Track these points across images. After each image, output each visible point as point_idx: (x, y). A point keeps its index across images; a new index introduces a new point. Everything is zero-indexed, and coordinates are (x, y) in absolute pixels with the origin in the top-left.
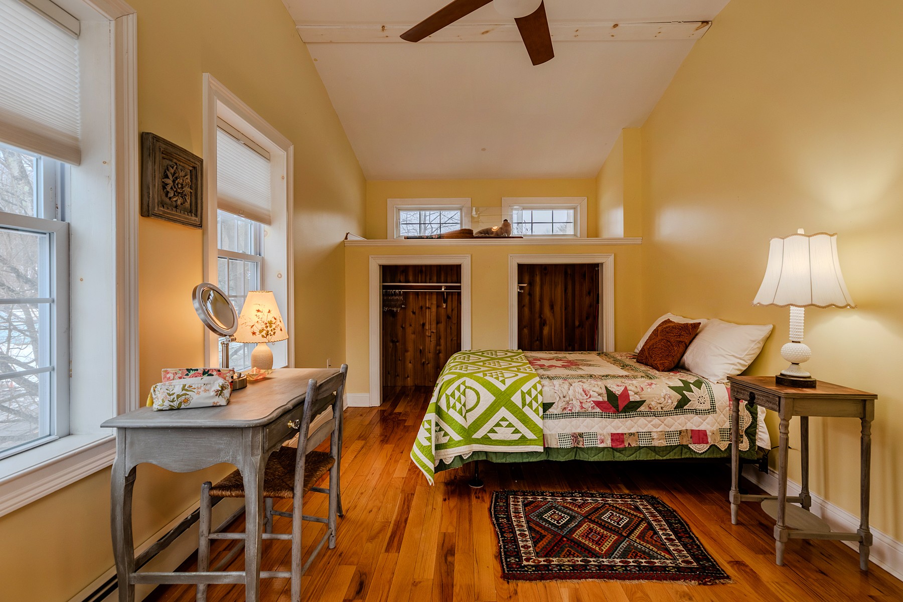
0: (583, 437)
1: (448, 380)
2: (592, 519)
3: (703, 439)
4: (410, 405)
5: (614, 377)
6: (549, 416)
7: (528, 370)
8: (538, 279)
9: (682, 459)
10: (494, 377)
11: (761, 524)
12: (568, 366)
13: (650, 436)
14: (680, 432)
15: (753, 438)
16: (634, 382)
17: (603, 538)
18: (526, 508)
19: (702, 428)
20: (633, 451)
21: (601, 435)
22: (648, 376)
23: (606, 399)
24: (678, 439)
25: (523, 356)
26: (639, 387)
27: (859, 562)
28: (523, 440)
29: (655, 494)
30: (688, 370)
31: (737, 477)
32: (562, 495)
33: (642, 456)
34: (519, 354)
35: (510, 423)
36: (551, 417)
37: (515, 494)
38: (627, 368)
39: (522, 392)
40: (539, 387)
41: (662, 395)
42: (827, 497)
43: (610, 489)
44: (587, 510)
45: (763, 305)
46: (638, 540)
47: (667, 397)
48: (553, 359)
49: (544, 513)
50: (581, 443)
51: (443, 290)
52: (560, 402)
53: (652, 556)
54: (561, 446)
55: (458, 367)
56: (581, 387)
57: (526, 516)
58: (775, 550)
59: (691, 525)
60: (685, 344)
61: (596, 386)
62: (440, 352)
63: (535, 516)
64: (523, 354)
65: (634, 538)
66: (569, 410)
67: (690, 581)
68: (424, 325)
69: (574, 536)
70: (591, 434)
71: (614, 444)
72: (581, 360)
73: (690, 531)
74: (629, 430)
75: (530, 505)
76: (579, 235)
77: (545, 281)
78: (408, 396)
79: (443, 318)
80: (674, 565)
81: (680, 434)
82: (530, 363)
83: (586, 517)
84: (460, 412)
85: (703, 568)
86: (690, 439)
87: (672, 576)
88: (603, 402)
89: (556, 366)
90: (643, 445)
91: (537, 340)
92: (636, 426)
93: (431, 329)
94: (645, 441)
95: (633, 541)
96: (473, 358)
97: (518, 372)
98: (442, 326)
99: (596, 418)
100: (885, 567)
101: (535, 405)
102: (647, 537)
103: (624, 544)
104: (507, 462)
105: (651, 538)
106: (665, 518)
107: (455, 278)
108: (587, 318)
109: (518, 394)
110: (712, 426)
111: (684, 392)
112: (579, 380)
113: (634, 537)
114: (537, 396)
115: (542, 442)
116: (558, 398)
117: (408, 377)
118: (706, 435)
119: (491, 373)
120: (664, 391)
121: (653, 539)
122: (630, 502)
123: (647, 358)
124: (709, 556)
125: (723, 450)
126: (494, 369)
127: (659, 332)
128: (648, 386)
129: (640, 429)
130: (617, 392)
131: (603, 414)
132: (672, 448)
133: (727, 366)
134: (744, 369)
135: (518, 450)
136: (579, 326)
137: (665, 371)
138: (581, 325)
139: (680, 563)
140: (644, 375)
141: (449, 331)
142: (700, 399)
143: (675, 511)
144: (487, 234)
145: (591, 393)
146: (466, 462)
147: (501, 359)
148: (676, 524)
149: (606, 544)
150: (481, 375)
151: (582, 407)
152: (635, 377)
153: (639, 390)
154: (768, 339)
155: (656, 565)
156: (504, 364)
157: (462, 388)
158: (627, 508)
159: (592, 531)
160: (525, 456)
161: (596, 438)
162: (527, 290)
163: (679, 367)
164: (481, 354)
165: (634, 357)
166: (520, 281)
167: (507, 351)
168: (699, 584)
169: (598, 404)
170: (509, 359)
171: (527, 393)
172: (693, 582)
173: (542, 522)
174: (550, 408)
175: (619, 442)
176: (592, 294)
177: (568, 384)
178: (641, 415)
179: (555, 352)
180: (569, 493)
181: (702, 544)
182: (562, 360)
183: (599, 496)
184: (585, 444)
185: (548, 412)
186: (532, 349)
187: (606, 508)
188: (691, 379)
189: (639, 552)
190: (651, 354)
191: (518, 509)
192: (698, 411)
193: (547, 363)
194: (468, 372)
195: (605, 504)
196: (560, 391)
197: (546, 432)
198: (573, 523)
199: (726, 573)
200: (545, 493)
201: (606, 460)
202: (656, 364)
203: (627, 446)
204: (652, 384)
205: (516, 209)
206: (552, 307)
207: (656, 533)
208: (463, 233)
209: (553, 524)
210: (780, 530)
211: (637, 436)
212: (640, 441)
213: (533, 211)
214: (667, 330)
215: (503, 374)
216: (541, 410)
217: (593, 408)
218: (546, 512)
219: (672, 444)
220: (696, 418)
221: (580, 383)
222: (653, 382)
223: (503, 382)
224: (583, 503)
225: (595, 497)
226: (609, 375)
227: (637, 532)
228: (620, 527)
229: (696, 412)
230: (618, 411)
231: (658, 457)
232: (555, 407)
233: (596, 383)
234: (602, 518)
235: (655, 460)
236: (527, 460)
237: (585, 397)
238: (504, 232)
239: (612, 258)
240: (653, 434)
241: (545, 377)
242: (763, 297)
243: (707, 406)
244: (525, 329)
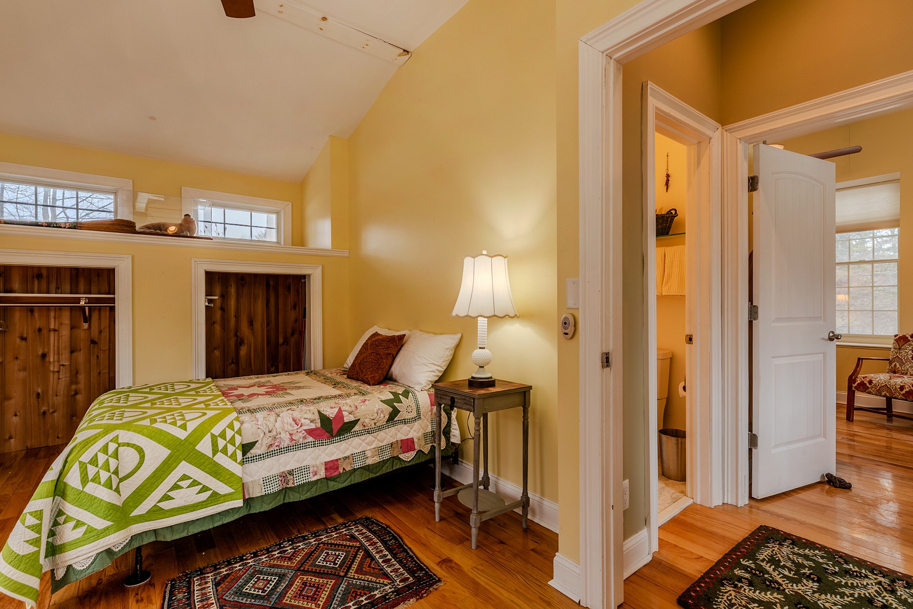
0: (293, 475)
1: (84, 441)
2: (306, 569)
3: (411, 446)
4: (12, 484)
5: (327, 398)
6: (250, 459)
7: (221, 405)
8: (233, 290)
9: (393, 471)
10: (169, 421)
11: (457, 514)
12: (274, 392)
13: (364, 455)
14: (392, 444)
15: (448, 436)
16: (348, 401)
17: (319, 590)
18: (218, 588)
19: (410, 436)
20: (348, 476)
21: (314, 466)
22: (361, 393)
23: (319, 425)
24: (389, 452)
25: (214, 387)
26: (353, 406)
27: (522, 522)
28: (215, 498)
29: (368, 514)
30: (395, 381)
31: (440, 476)
32: (268, 551)
33: (357, 479)
34: (208, 384)
35: (195, 481)
36: (254, 459)
37: (202, 572)
38: (339, 386)
39: (213, 436)
40: (237, 425)
41: (375, 410)
42: (499, 474)
43: (323, 523)
44: (299, 559)
45: (459, 316)
46: (356, 575)
47: (379, 411)
48: (254, 385)
49: (245, 584)
50: (291, 482)
51: (82, 303)
52: (264, 439)
53: (371, 589)
54: (267, 492)
55: (107, 415)
56: (290, 416)
57: (218, 600)
58: (470, 536)
59: (403, 536)
60: (393, 355)
61: (308, 412)
62: (76, 393)
63: (232, 594)
64: (214, 384)
65: (353, 574)
66: (276, 446)
67: (409, 600)
68: (44, 356)
69: (284, 601)
70: (303, 468)
71: (328, 474)
72: (288, 382)
73: (404, 544)
74: (344, 454)
75: (224, 581)
76: (282, 243)
77: (243, 293)
78: (9, 467)
79: (83, 344)
80: (393, 589)
81: (391, 447)
82: (224, 394)
83: (299, 570)
84: (108, 484)
85: (418, 580)
86: (400, 449)
87: (393, 603)
88: (317, 429)
89: (258, 395)
90: (358, 467)
91: (232, 362)
92: (351, 448)
93: (58, 361)
94: (359, 462)
95: (351, 578)
96: (134, 398)
97: (207, 409)
98: (81, 357)
99: (308, 449)
100: (536, 520)
101: (231, 449)
102: (366, 568)
103: (343, 586)
104: (190, 534)
105: (369, 567)
106: (380, 537)
107: (105, 287)
108: (292, 334)
109: (207, 440)
110: (418, 433)
111: (394, 404)
112: (288, 408)
113: (351, 573)
114: (233, 437)
115: (242, 494)
116: (262, 435)
117: (10, 438)
118: (413, 442)
119: (165, 417)
120: (377, 406)
121: (371, 567)
122: (345, 532)
123: (358, 373)
124: (422, 565)
125: (426, 453)
126: (169, 410)
127: (369, 345)
128: (362, 404)
129: (354, 450)
130: (331, 416)
131: (316, 442)
132: (384, 462)
133: (429, 373)
134: (441, 374)
135: (206, 513)
136: (283, 343)
137: (376, 385)
138: (286, 342)
139: (398, 585)
140: (357, 392)
141: (94, 360)
142: (408, 409)
143: (388, 526)
144: (158, 230)
145: (303, 421)
146: (119, 555)
147: (182, 394)
148: (390, 540)
149: (322, 596)
150: (146, 422)
151: (292, 440)
152: (348, 396)
153: (353, 408)
154: (458, 346)
155: (377, 597)
156: (184, 401)
157: (112, 447)
158: (343, 540)
159: (306, 586)
160: (218, 517)
161: (308, 472)
162: (218, 304)
163: (387, 379)
164: (148, 390)
165: (344, 372)
166: (209, 292)
167: (191, 382)
168: (417, 600)
169: (310, 432)
170: (193, 393)
171: (219, 436)
172: (411, 600)
173: (242, 600)
174: (251, 448)
175: (333, 469)
176: (297, 308)
177: (274, 415)
178: (355, 435)
179: (256, 376)
180: (276, 545)
181: (415, 555)
182: (265, 386)
183: (311, 536)
184: (295, 481)
185: (249, 455)
186: (225, 376)
187: (320, 549)
188: (400, 390)
189: (359, 589)
190: (362, 368)
191: (206, 594)
192: (407, 421)
193: (246, 392)
194: (124, 420)
195: (319, 544)
196: (265, 426)
197: (247, 479)
198: (282, 584)
199: (437, 577)
200: (245, 556)
201: (320, 493)
202: (367, 378)
203: (341, 472)
204: (365, 400)
205: (202, 204)
206: (251, 323)
207: (373, 559)
208: (119, 225)
209: (257, 597)
210: (475, 517)
211: (351, 458)
212: (355, 463)
213: (226, 210)
214: (376, 343)
215: (183, 416)
216: (239, 454)
217: (305, 438)
218: (247, 582)
219: (385, 459)
220: (405, 428)
221: (290, 411)
222: (366, 398)
223: (184, 427)
224: (294, 553)
225: (307, 540)
226: (321, 397)
227: (355, 566)
228: (337, 566)
229: (405, 422)
230: (332, 436)
231: (372, 476)
232: (259, 446)
233: (307, 408)
234: (317, 563)
235: (369, 479)
236: (220, 523)
237: (296, 427)
238: (186, 229)
239: (319, 270)
240: (367, 453)
241: (244, 410)
242: (460, 309)
243: (414, 414)
244: (215, 351)
